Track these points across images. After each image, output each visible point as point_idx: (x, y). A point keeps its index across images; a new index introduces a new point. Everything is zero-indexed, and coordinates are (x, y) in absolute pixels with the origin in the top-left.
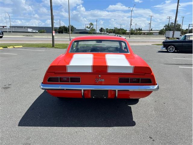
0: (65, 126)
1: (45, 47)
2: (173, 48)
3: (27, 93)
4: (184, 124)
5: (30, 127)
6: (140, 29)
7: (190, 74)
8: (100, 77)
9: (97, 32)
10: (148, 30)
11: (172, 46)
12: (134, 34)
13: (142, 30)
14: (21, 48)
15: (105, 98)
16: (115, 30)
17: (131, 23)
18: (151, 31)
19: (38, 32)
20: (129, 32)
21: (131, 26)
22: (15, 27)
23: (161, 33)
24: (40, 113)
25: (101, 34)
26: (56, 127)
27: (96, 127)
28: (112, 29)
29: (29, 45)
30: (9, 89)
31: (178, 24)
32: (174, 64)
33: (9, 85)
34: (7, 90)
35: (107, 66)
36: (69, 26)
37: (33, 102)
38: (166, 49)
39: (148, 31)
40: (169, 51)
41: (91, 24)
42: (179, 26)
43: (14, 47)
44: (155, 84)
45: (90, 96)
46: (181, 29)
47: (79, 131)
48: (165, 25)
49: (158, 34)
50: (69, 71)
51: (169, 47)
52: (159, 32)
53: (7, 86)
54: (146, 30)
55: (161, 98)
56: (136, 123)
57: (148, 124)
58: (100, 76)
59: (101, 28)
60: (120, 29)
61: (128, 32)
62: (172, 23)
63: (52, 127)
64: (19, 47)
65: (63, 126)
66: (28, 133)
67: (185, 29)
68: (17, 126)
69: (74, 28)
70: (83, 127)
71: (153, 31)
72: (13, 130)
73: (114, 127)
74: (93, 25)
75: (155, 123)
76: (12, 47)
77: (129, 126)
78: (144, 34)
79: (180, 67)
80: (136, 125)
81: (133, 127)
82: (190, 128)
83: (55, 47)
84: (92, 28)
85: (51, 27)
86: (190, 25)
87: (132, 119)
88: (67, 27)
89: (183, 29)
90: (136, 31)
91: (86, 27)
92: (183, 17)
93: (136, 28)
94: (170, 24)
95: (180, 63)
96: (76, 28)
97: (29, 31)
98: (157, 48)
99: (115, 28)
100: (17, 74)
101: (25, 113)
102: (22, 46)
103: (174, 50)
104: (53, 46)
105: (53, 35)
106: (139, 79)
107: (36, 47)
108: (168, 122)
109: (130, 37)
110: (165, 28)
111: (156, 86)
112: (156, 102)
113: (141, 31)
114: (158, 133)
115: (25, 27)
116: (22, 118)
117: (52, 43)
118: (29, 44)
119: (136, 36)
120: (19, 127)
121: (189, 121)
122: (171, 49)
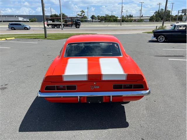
0: (63, 130)
1: (38, 38)
2: (163, 38)
3: (24, 94)
4: (173, 123)
5: (30, 132)
6: (131, 15)
7: (179, 67)
8: (95, 85)
9: (89, 19)
10: (139, 16)
11: (162, 36)
12: (126, 22)
13: (133, 16)
14: (13, 39)
15: (100, 102)
16: (106, 17)
17: (122, 10)
18: (141, 18)
19: (28, 20)
20: (121, 19)
21: (122, 13)
22: (5, 16)
23: (152, 19)
24: (38, 116)
25: (93, 21)
26: (55, 132)
27: (93, 130)
28: (103, 16)
29: (21, 37)
30: (6, 90)
31: (168, 11)
32: (164, 56)
33: (5, 85)
34: (4, 91)
35: (101, 74)
36: (60, 15)
37: (31, 104)
38: (156, 39)
39: (139, 18)
40: (159, 41)
41: (83, 12)
42: (169, 12)
43: (6, 40)
44: (146, 89)
45: (86, 101)
46: (171, 15)
47: (77, 135)
48: (155, 12)
49: (148, 20)
50: (65, 79)
51: (159, 37)
52: (149, 19)
53: (4, 86)
54: (137, 17)
55: (152, 96)
56: (129, 123)
57: (140, 125)
58: (95, 83)
59: (93, 16)
60: (111, 16)
61: (119, 19)
62: (162, 9)
63: (52, 132)
64: (11, 39)
65: (61, 131)
66: (29, 139)
67: (175, 16)
68: (18, 132)
69: (65, 16)
70: (80, 130)
71: (143, 17)
72: (15, 136)
73: (110, 129)
74: (84, 13)
75: (146, 123)
76: (4, 39)
77: (123, 128)
78: (135, 21)
79: (169, 59)
80: (129, 126)
81: (127, 129)
82: (179, 128)
83: (48, 38)
84: (83, 16)
85: (42, 15)
86: (179, 12)
87: (125, 119)
88: (59, 15)
89: (172, 16)
90: (127, 18)
91: (77, 15)
92: (173, 3)
93: (127, 15)
94: (160, 11)
95: (169, 55)
96: (67, 16)
97: (20, 20)
98: (147, 36)
99: (106, 15)
100: (12, 72)
101: (24, 117)
102: (14, 38)
103: (164, 40)
104: (46, 37)
105: (45, 26)
106: (132, 85)
107: (29, 39)
108: (158, 122)
109: (121, 25)
110: (155, 15)
111: (148, 91)
112: (147, 99)
113: (132, 18)
114: (149, 134)
115: (15, 15)
116: (22, 123)
117: (44, 33)
118: (21, 35)
119: (127, 23)
120: (20, 132)
121: (177, 120)
122: (161, 39)
